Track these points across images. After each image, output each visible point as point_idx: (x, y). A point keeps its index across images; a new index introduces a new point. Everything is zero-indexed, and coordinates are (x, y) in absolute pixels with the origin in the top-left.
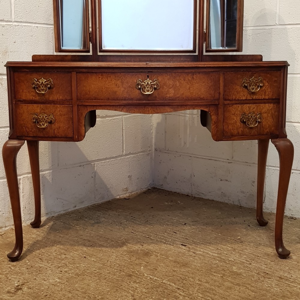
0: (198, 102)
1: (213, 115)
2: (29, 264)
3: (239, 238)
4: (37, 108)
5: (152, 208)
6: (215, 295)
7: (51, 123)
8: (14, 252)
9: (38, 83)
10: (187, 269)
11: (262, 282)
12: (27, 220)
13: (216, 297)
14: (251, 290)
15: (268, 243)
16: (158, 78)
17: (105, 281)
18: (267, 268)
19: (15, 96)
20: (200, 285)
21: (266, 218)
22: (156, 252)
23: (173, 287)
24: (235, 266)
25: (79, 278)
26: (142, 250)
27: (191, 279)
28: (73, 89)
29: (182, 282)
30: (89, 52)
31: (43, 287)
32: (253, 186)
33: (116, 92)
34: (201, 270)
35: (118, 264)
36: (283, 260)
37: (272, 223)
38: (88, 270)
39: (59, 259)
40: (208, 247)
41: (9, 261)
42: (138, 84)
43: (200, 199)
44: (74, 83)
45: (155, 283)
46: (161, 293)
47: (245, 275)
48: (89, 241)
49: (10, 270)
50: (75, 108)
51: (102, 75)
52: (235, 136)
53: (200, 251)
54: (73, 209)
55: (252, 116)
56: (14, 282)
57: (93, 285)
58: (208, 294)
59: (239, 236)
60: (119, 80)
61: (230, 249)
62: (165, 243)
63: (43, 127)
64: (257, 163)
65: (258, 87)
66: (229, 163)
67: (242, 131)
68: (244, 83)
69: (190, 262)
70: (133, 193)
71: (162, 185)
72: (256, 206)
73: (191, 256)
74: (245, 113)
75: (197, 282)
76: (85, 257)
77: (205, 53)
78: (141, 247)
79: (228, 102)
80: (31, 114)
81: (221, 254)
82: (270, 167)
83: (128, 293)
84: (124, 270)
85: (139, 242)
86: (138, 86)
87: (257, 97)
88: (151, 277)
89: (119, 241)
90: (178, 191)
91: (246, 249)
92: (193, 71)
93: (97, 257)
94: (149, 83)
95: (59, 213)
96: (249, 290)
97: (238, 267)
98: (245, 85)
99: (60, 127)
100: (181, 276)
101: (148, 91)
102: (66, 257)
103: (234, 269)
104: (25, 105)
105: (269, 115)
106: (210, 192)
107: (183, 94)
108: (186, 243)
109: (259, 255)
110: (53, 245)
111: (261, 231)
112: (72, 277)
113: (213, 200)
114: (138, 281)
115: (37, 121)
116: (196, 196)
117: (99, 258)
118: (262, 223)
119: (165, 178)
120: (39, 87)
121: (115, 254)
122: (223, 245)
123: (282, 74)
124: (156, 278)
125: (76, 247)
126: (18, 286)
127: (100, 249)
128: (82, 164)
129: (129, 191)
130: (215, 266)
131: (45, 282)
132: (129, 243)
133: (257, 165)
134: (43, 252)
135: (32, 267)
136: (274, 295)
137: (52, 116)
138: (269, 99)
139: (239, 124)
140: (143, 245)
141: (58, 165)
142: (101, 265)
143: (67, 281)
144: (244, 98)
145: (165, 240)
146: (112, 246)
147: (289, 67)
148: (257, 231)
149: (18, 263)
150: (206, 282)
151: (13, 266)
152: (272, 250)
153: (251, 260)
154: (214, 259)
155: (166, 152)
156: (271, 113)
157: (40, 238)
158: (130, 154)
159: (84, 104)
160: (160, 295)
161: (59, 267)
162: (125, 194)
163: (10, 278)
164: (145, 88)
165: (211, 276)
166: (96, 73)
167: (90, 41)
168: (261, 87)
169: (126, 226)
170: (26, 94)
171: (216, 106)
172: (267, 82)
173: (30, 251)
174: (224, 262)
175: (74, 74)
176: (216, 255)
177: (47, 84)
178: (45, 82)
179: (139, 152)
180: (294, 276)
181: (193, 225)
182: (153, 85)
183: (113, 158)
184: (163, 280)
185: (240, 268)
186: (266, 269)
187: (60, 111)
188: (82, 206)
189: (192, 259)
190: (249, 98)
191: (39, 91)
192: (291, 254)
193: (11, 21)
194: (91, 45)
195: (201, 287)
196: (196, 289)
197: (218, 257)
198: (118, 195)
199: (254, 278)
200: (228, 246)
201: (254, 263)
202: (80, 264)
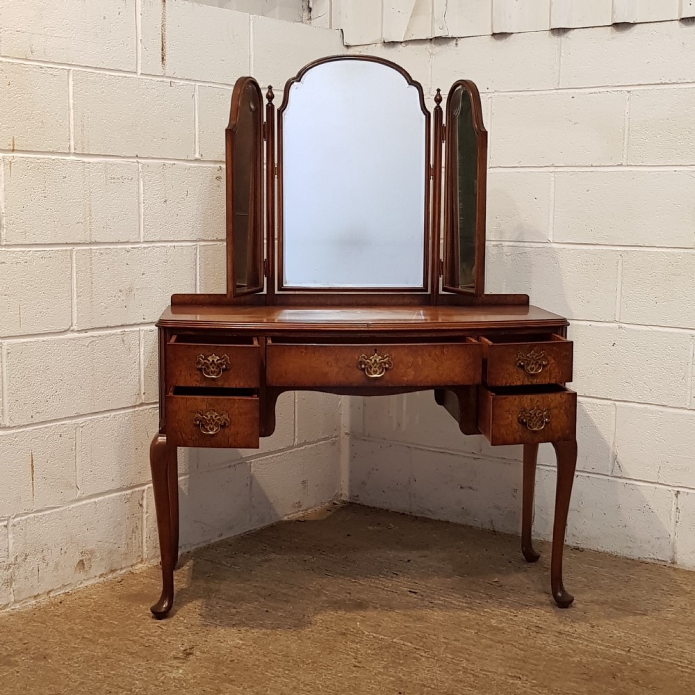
2: (185, 621)
3: (496, 580)
5: (348, 535)
6: (470, 655)
8: (161, 603)
10: (426, 624)
11: (535, 638)
12: (152, 558)
13: (472, 657)
14: (519, 649)
15: (540, 587)
16: (391, 353)
17: (309, 641)
18: (540, 620)
20: (447, 643)
21: (536, 549)
22: (372, 603)
23: (409, 646)
25: (270, 639)
26: (350, 600)
27: (432, 636)
29: (421, 641)
31: (222, 650)
32: (514, 496)
34: (446, 625)
35: (322, 620)
36: (563, 609)
37: (546, 557)
39: (228, 614)
40: (450, 594)
41: (153, 618)
42: (361, 363)
43: (426, 520)
45: (383, 643)
46: (393, 654)
47: (509, 630)
48: (264, 588)
49: (161, 630)
53: (440, 600)
54: (217, 539)
56: (177, 645)
58: (461, 655)
59: (495, 577)
61: (484, 596)
62: (383, 589)
64: (522, 460)
66: (475, 459)
69: (428, 615)
70: (309, 511)
71: (358, 496)
72: (520, 531)
73: (427, 606)
75: (443, 640)
76: (267, 611)
77: (441, 292)
78: (348, 596)
81: (471, 603)
82: (542, 467)
83: (348, 655)
84: (332, 627)
85: (342, 589)
86: (361, 366)
88: (374, 635)
89: (312, 588)
90: (386, 506)
91: (508, 596)
93: (286, 611)
95: (197, 546)
96: (516, 647)
97: (498, 620)
100: (418, 633)
101: (375, 373)
102: (237, 612)
103: (493, 622)
106: (442, 508)
108: (416, 589)
110: (210, 596)
111: (529, 569)
113: (448, 522)
114: (357, 641)
116: (418, 515)
117: (289, 612)
118: (531, 557)
119: (363, 483)
121: (311, 607)
122: (473, 591)
124: (383, 637)
126: (185, 650)
128: (232, 464)
129: (304, 507)
131: (223, 645)
132: (328, 590)
133: (522, 464)
135: (192, 625)
136: (551, 654)
141: (198, 466)
142: (296, 622)
145: (382, 585)
147: (568, 327)
148: (523, 570)
149: (168, 620)
150: (454, 640)
151: (164, 625)
152: (546, 597)
153: (516, 610)
155: (364, 438)
157: (183, 586)
158: (305, 443)
160: (393, 656)
161: (234, 625)
162: (297, 512)
163: (167, 640)
164: (371, 367)
165: (461, 633)
167: (264, 273)
176: (464, 605)
179: (319, 440)
180: (579, 631)
181: (421, 562)
182: (383, 364)
183: (280, 451)
184: (394, 638)
185: (501, 622)
186: (539, 622)
188: (231, 534)
189: (429, 611)
192: (575, 601)
193: (140, 242)
194: (265, 279)
195: (449, 646)
196: (443, 649)
197: (468, 607)
198: (286, 515)
199: (522, 633)
200: (480, 592)
201: (521, 614)
202: (262, 620)
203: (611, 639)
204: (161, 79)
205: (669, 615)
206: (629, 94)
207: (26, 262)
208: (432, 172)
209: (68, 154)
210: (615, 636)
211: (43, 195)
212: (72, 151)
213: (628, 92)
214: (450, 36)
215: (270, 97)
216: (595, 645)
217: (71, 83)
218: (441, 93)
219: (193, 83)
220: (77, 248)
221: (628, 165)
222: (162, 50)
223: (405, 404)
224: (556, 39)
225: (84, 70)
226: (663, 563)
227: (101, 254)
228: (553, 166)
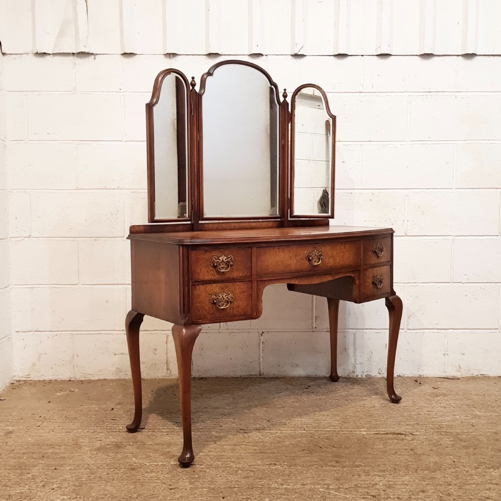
4: (215, 288)
9: (218, 260)
19: (192, 277)
28: (253, 264)
33: (290, 265)
44: (254, 259)
50: (255, 284)
51: (279, 249)
63: (223, 307)
80: (210, 294)
99: (239, 306)
101: (315, 262)
104: (203, 286)
120: (220, 264)
137: (231, 295)
159: (263, 279)
166: (274, 247)
170: (204, 273)
175: (255, 250)
177: (228, 261)
178: (226, 259)
182: (319, 256)
187: (240, 288)
191: (220, 269)
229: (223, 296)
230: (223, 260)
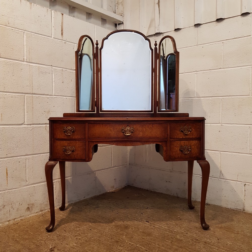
0: (156, 140)
1: (164, 147)
2: (58, 234)
3: (179, 217)
4: (65, 143)
5: (128, 198)
7: (73, 151)
8: (50, 226)
9: (67, 129)
10: (151, 237)
11: (195, 246)
12: (57, 206)
15: (196, 220)
16: (134, 126)
17: (103, 245)
18: (197, 236)
19: (53, 136)
20: (159, 248)
21: (193, 204)
22: (132, 226)
23: (143, 249)
24: (178, 235)
25: (87, 243)
26: (123, 225)
27: (153, 244)
28: (86, 132)
29: (148, 246)
30: (94, 111)
31: (66, 249)
32: (185, 185)
33: (110, 134)
34: (159, 238)
35: (110, 234)
36: (205, 231)
37: (198, 207)
38: (92, 238)
39: (75, 230)
40: (161, 222)
41: (47, 232)
42: (122, 130)
43: (155, 193)
44: (87, 129)
45: (133, 247)
47: (184, 241)
48: (93, 219)
49: (47, 237)
50: (87, 143)
51: (102, 125)
52: (177, 159)
53: (157, 225)
54: (83, 199)
55: (186, 148)
56: (50, 245)
57: (96, 248)
59: (178, 216)
60: (112, 127)
61: (174, 224)
62: (136, 220)
63: (68, 153)
64: (187, 172)
65: (189, 131)
66: (171, 172)
67: (180, 156)
68: (181, 129)
69: (152, 233)
70: (117, 189)
71: (133, 184)
72: (187, 197)
73: (152, 229)
74: (182, 146)
75: (157, 246)
76: (90, 229)
77: (157, 112)
79: (172, 139)
80: (62, 146)
81: (169, 227)
82: (194, 175)
84: (113, 238)
85: (121, 219)
86: (122, 131)
87: (188, 137)
88: (130, 242)
89: (110, 219)
90: (142, 187)
91: (183, 224)
92: (153, 122)
93: (98, 230)
94: (129, 129)
95: (75, 201)
98: (182, 130)
99: (78, 154)
100: (147, 242)
101: (128, 133)
102: (79, 229)
104: (59, 142)
105: (196, 147)
107: (147, 135)
108: (149, 220)
109: (191, 228)
110: (72, 222)
111: (191, 212)
112: (83, 242)
113: (162, 193)
114: (122, 245)
115: (66, 150)
116: (153, 191)
117: (99, 230)
118: (191, 207)
119: (135, 180)
120: (67, 131)
121: (108, 228)
122: (170, 221)
123: (202, 124)
125: (85, 223)
126: (51, 248)
127: (99, 224)
128: (89, 173)
129: (115, 187)
130: (167, 235)
131: (67, 246)
132: (116, 220)
133: (187, 174)
134: (66, 226)
135: (60, 236)
137: (74, 148)
138: (195, 138)
139: (179, 152)
140: (124, 222)
141: (76, 174)
142: (100, 235)
143: (80, 245)
144: (181, 138)
145: (136, 218)
146: (106, 222)
147: (205, 120)
148: (189, 212)
149: (52, 233)
150: (162, 246)
151: (49, 235)
152: (198, 225)
153: (187, 231)
154: (166, 230)
155: (135, 165)
156: (196, 146)
157: (64, 217)
158: (116, 166)
159: (92, 141)
161: (76, 236)
162: (112, 189)
163: (47, 243)
164: (126, 132)
165: (165, 242)
166: (99, 123)
167: (95, 106)
168: (190, 131)
169: (114, 210)
170: (60, 135)
171: (166, 142)
172: (194, 128)
173: (59, 225)
174: (172, 232)
175: (87, 124)
176: (167, 228)
177: (72, 130)
178: (71, 128)
179: (120, 166)
180: (213, 241)
181: (152, 209)
182: (131, 130)
183: (106, 169)
184: (137, 245)
185: (181, 237)
186: (196, 237)
187: (78, 144)
188: (89, 197)
189: (153, 231)
190: (184, 137)
191: (67, 133)
192: (210, 227)
193: (53, 95)
194: (96, 108)
195: (160, 249)
196: (157, 250)
197: (168, 229)
198: (109, 190)
199: (190, 243)
200: (173, 222)
201: (189, 233)
202: (87, 234)
203: (227, 246)
204: (61, 41)
205: (248, 234)
206: (223, 44)
207: (5, 98)
208: (154, 70)
209: (24, 61)
210: (228, 245)
211: (13, 75)
212: (25, 60)
213: (223, 43)
214: (161, 32)
215: (97, 44)
216: (221, 250)
217: (25, 37)
218: (157, 42)
219: (74, 44)
220: (26, 95)
221: (223, 68)
222: (62, 31)
223: (148, 154)
224: (196, 29)
225: (31, 33)
226: (240, 210)
227: (37, 98)
228: (196, 71)
229: (69, 148)
230: (69, 129)
